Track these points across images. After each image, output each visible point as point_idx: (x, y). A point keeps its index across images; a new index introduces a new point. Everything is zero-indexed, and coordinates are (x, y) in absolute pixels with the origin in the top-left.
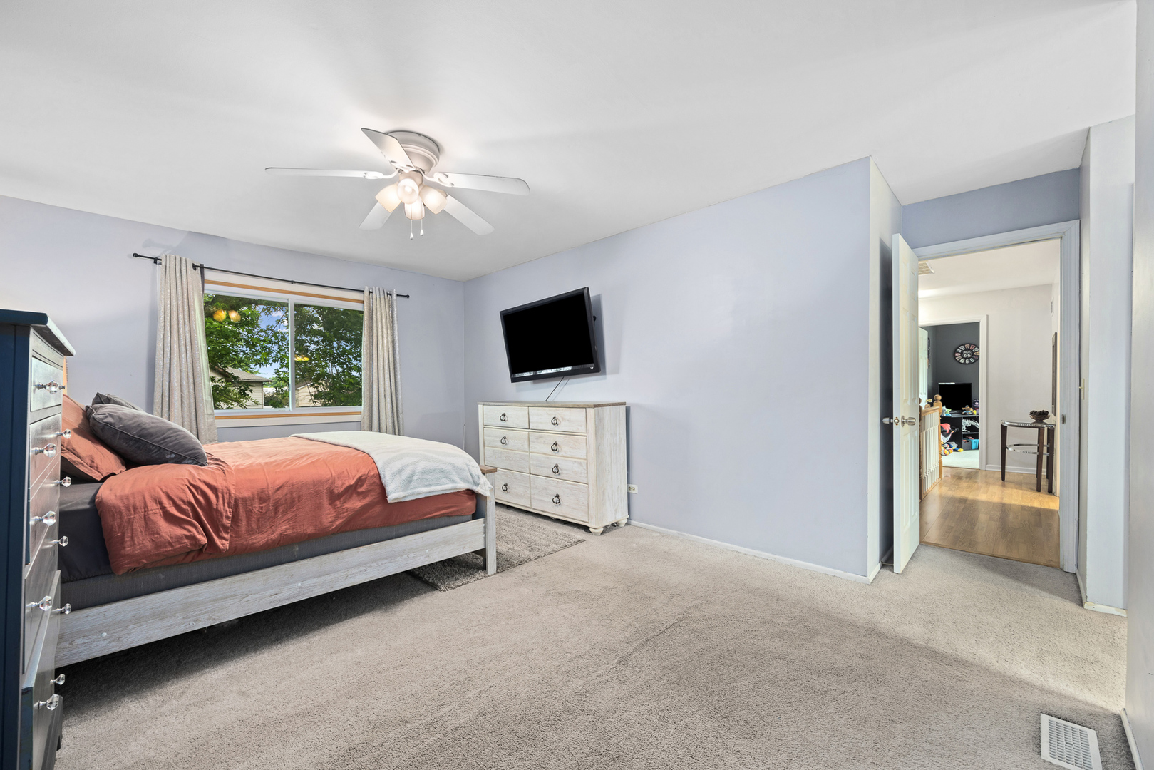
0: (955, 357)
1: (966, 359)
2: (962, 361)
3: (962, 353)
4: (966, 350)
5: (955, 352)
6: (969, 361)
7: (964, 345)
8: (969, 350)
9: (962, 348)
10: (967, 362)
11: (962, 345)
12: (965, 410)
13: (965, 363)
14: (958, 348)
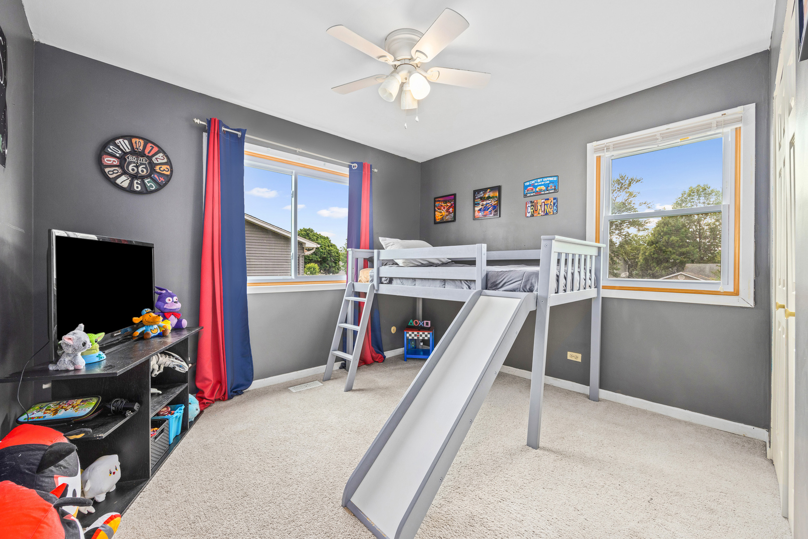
0: (101, 166)
1: (134, 177)
2: (124, 181)
3: (122, 159)
4: (134, 152)
5: (102, 150)
6: (143, 184)
7: (129, 137)
8: (142, 154)
9: (124, 144)
10: (137, 187)
11: (123, 137)
12: (141, 324)
13: (130, 190)
14: (112, 141)
